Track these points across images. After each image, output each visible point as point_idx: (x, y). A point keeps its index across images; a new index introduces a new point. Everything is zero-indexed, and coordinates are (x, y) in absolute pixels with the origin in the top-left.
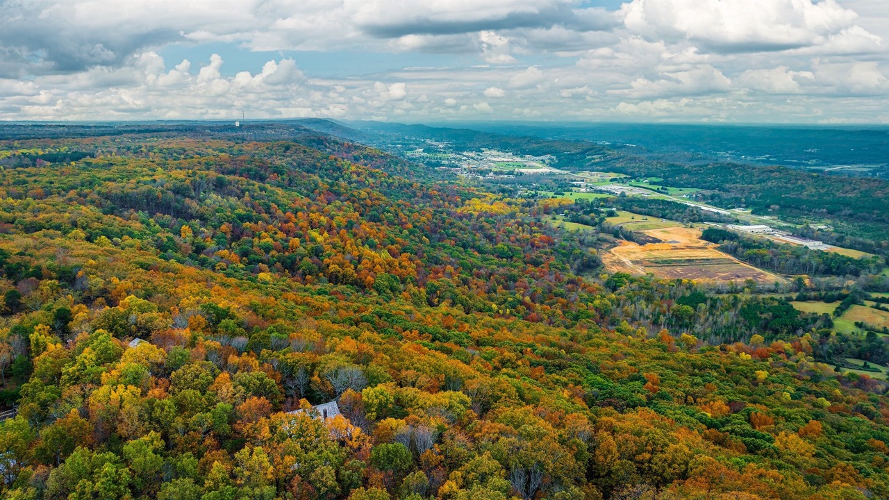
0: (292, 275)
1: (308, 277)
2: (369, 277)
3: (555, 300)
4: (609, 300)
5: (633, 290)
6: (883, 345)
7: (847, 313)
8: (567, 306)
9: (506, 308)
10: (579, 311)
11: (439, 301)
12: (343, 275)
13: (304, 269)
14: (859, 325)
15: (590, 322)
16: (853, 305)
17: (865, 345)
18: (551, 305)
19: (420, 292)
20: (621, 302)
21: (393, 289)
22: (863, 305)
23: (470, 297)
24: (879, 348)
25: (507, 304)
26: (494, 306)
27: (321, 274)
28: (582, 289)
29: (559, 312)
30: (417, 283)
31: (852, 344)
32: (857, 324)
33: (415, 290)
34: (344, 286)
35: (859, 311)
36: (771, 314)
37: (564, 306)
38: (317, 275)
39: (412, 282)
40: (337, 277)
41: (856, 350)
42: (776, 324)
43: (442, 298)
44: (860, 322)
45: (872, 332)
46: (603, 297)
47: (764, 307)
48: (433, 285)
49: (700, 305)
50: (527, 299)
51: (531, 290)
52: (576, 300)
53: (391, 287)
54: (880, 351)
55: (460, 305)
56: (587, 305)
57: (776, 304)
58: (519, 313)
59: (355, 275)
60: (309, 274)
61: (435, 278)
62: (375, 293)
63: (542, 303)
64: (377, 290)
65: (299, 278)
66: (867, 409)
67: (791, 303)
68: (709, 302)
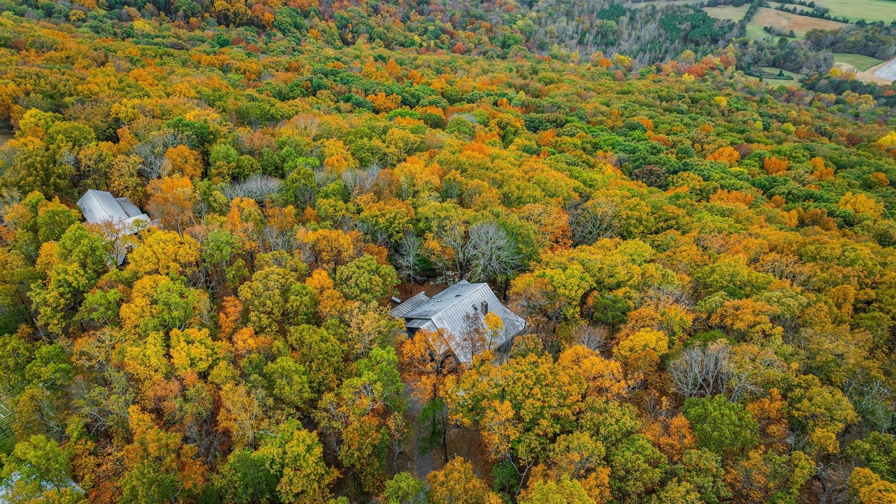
0: (171, 19)
1: (193, 20)
2: (267, 14)
3: (477, 23)
4: (530, 19)
5: (551, 6)
6: (795, 51)
7: (755, 17)
8: (491, 31)
9: (429, 39)
10: (505, 36)
11: (353, 37)
12: (235, 13)
13: (184, 10)
14: (767, 30)
15: (522, 50)
16: (759, 8)
17: (779, 52)
18: (474, 30)
19: (331, 28)
20: (543, 21)
21: (298, 27)
22: (768, 7)
23: (388, 29)
24: (792, 54)
25: (429, 34)
26: (416, 38)
27: (207, 15)
28: (500, 7)
29: (485, 38)
30: (322, 15)
31: (768, 52)
32: (766, 29)
33: (323, 25)
34: (240, 29)
35: (765, 14)
36: (689, 23)
37: (489, 31)
38: (202, 17)
39: (317, 14)
40: (226, 16)
41: (771, 57)
42: (695, 34)
43: (356, 32)
44: (769, 26)
45: (783, 38)
46: (524, 16)
47: (682, 17)
48: (342, 18)
49: (621, 18)
50: (449, 26)
51: (449, 14)
52: (498, 22)
53: (295, 23)
54: (793, 57)
55: (379, 40)
56: (511, 27)
57: (692, 12)
58: (443, 44)
59: (249, 12)
60: (193, 16)
61: (341, 8)
62: (280, 35)
63: (464, 29)
64: (280, 30)
65: (182, 23)
66: (825, 129)
67: (704, 9)
68: (628, 14)
